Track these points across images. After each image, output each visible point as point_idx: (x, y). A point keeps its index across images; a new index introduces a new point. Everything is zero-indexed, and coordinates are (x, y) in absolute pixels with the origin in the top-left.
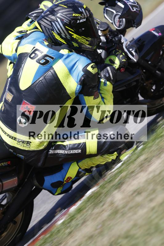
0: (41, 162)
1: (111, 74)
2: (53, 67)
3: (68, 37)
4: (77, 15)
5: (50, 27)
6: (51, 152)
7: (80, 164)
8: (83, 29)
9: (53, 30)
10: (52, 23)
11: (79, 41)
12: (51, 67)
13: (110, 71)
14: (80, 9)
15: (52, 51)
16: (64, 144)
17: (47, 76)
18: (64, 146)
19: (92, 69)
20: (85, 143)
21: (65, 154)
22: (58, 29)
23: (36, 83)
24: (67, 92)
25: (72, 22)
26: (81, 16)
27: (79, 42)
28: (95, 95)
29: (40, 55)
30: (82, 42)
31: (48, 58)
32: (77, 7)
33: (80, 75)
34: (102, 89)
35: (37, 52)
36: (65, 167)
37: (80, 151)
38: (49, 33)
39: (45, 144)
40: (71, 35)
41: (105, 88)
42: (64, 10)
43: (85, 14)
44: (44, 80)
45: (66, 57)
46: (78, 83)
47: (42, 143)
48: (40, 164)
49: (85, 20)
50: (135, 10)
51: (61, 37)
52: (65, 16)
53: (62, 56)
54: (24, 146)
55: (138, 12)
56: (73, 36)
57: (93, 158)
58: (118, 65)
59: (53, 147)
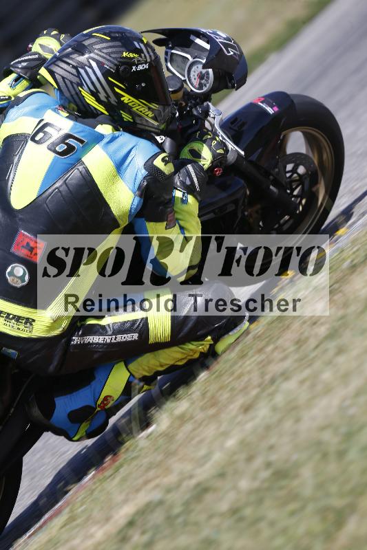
0: (55, 363)
1: (195, 180)
2: (83, 159)
3: (113, 99)
4: (131, 55)
5: (75, 80)
6: (76, 340)
7: (131, 366)
8: (143, 85)
9: (81, 85)
10: (80, 69)
11: (134, 109)
12: (79, 161)
13: (193, 175)
14: (136, 43)
15: (80, 126)
16: (103, 322)
17: (71, 179)
18: (103, 327)
19: (163, 164)
20: (147, 319)
21: (104, 344)
22: (93, 83)
23: (47, 193)
24: (111, 211)
25: (122, 68)
26: (140, 59)
27: (134, 112)
28: (169, 219)
29: (55, 135)
30: (141, 112)
31: (71, 141)
32: (131, 39)
33: (140, 177)
34: (179, 211)
35: (47, 129)
36: (99, 376)
37: (136, 336)
38: (73, 93)
39: (65, 324)
40: (118, 96)
41: (185, 207)
42: (104, 45)
43: (147, 55)
44: (64, 186)
45: (108, 140)
46: (134, 193)
47: (57, 321)
48: (51, 368)
49: (146, 66)
50: (232, 53)
51: (98, 100)
52: (108, 58)
53: (100, 137)
54: (18, 329)
55: (237, 58)
56: (122, 99)
57: (161, 352)
58: (210, 161)
59: (79, 331)
